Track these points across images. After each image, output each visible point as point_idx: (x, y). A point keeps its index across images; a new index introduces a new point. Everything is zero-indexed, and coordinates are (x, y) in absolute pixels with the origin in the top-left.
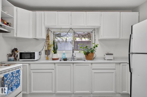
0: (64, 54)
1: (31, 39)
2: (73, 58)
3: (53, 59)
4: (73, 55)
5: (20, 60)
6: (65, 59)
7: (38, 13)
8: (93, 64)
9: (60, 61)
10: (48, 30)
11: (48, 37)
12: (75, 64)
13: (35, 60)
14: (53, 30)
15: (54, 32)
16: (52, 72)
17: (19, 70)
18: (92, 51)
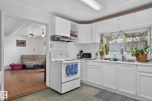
0: (115, 55)
1: (90, 43)
3: (105, 59)
4: (123, 56)
5: (83, 58)
6: (115, 60)
7: (94, 24)
8: (138, 66)
9: (111, 61)
10: (102, 35)
11: (102, 41)
12: (119, 64)
13: (92, 59)
14: (106, 35)
15: (107, 36)
16: (100, 69)
17: (77, 64)
18: (142, 53)
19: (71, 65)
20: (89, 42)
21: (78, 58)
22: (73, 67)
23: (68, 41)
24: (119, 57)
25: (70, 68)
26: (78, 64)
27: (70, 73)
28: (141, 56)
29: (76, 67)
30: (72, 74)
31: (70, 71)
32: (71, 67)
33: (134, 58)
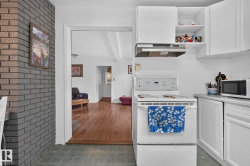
13: (247, 97)
17: (183, 108)
19: (161, 106)
21: (209, 93)
22: (168, 113)
25: (159, 114)
26: (187, 107)
27: (159, 127)
29: (179, 115)
30: (165, 130)
31: (158, 122)
32: (163, 112)
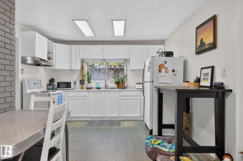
0: (98, 83)
2: (106, 87)
3: (88, 89)
4: (106, 85)
5: (58, 89)
6: (98, 88)
7: (74, 46)
8: (121, 92)
9: (94, 89)
10: (83, 61)
11: (82, 67)
12: (106, 92)
14: (87, 61)
15: (88, 63)
16: (86, 99)
18: (122, 81)
20: (67, 68)
21: (48, 89)
23: (46, 66)
24: (102, 85)
28: (121, 84)
33: (116, 86)
